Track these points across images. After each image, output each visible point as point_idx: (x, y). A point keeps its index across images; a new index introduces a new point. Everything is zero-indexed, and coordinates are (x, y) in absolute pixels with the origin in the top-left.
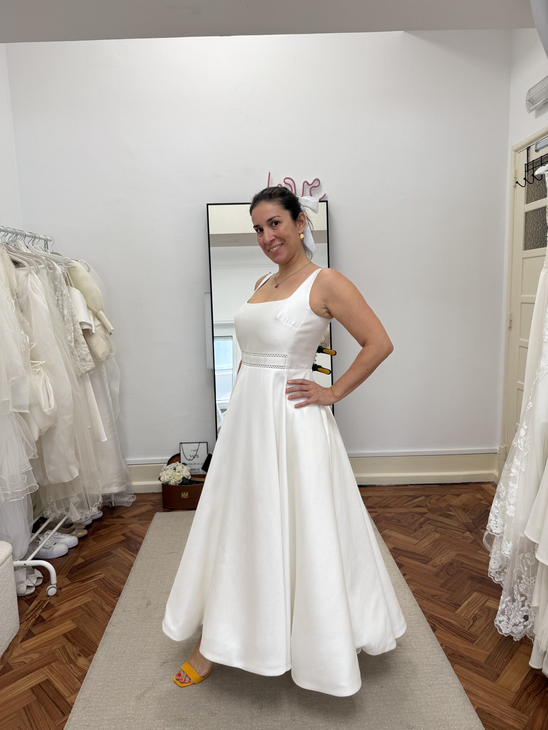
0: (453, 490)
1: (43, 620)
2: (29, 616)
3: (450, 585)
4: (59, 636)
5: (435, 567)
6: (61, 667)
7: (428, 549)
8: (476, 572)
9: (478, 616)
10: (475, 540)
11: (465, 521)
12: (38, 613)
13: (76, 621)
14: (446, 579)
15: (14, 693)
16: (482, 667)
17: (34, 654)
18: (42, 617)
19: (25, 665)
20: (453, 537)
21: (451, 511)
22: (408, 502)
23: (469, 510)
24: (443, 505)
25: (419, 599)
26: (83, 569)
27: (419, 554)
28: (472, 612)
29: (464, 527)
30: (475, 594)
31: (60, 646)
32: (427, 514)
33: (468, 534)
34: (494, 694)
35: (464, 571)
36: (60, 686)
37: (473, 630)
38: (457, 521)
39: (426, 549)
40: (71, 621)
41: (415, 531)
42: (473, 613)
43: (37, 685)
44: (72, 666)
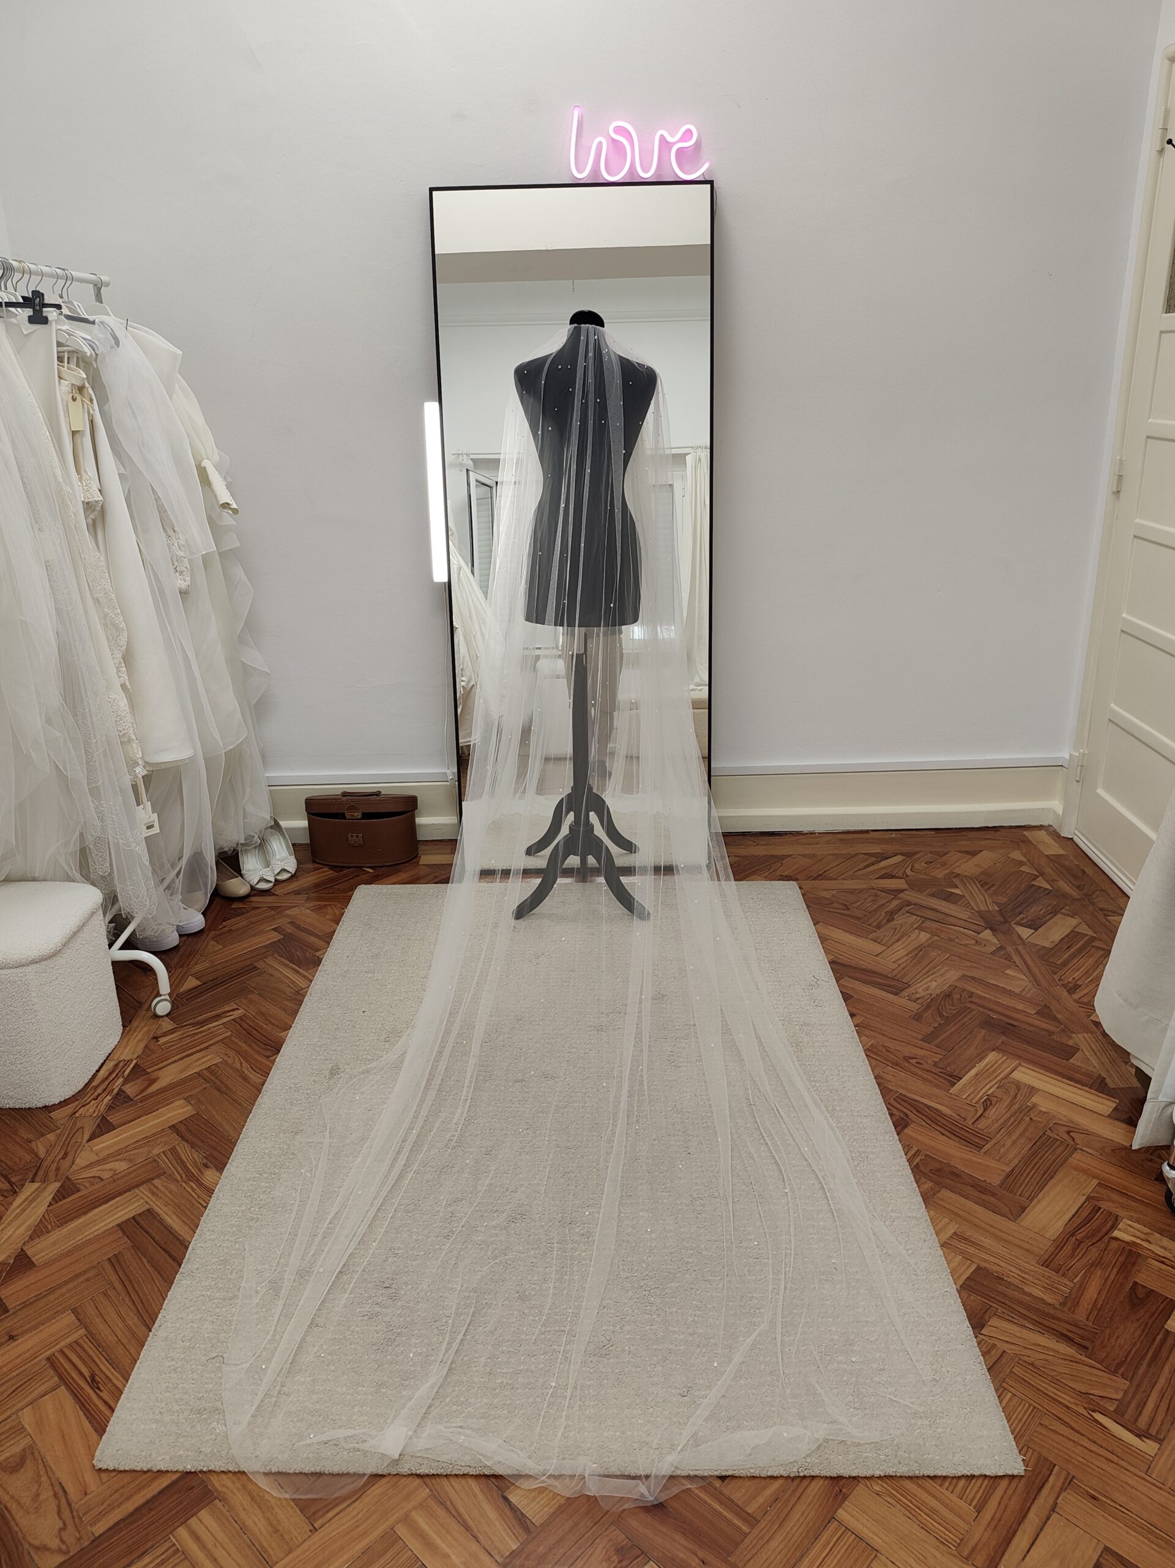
0: (964, 842)
1: (128, 1098)
2: (99, 1091)
3: (942, 1037)
4: (163, 1130)
5: (915, 1001)
6: (172, 1187)
7: (903, 965)
8: (997, 1012)
9: (996, 1099)
10: (1001, 948)
11: (982, 909)
12: (116, 1085)
13: (193, 1102)
14: (936, 1025)
15: (88, 1233)
16: (993, 1195)
17: (118, 1163)
18: (125, 1092)
19: (102, 1184)
20: (957, 940)
21: (957, 887)
22: (865, 867)
23: (993, 885)
24: (940, 874)
25: (879, 1063)
26: (199, 1000)
27: (882, 975)
28: (984, 1091)
29: (980, 921)
30: (992, 1056)
31: (167, 1148)
32: (905, 892)
33: (987, 934)
34: (1013, 1244)
35: (973, 1010)
36: (174, 1221)
37: (982, 1125)
38: (968, 907)
39: (899, 965)
40: (183, 1101)
41: (879, 927)
42: (986, 1092)
43: (129, 1219)
44: (194, 1186)
